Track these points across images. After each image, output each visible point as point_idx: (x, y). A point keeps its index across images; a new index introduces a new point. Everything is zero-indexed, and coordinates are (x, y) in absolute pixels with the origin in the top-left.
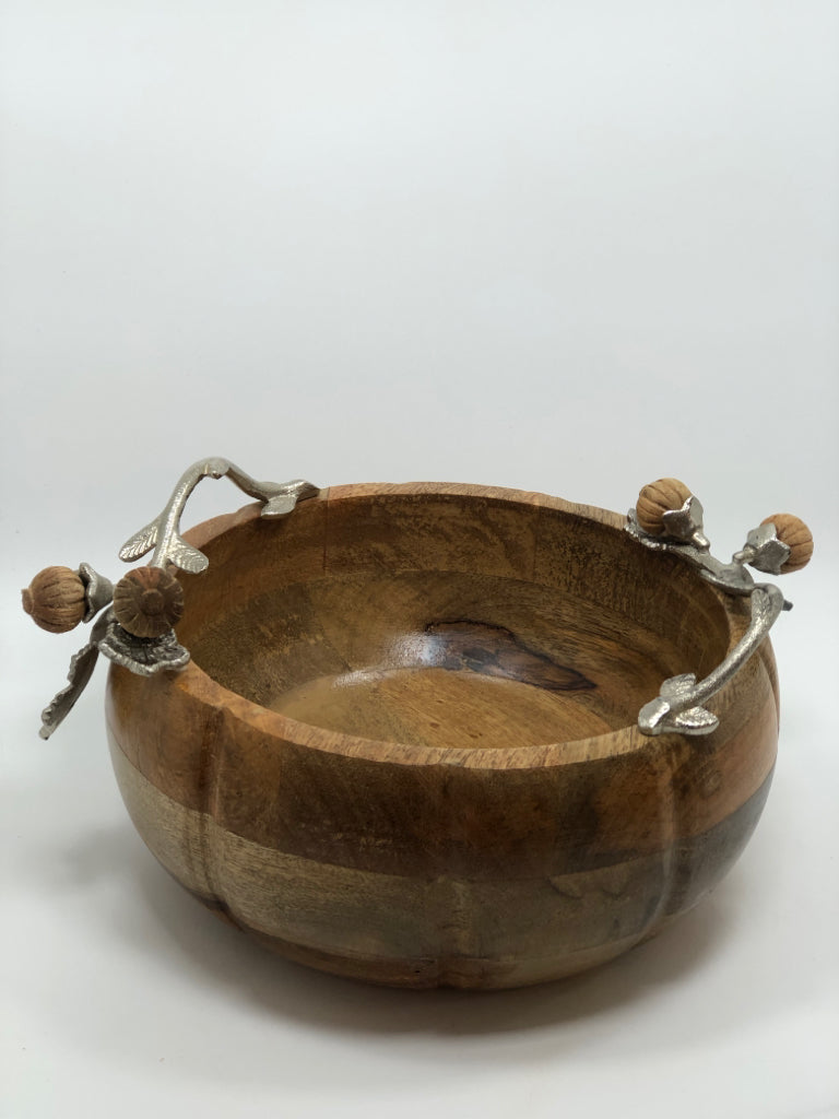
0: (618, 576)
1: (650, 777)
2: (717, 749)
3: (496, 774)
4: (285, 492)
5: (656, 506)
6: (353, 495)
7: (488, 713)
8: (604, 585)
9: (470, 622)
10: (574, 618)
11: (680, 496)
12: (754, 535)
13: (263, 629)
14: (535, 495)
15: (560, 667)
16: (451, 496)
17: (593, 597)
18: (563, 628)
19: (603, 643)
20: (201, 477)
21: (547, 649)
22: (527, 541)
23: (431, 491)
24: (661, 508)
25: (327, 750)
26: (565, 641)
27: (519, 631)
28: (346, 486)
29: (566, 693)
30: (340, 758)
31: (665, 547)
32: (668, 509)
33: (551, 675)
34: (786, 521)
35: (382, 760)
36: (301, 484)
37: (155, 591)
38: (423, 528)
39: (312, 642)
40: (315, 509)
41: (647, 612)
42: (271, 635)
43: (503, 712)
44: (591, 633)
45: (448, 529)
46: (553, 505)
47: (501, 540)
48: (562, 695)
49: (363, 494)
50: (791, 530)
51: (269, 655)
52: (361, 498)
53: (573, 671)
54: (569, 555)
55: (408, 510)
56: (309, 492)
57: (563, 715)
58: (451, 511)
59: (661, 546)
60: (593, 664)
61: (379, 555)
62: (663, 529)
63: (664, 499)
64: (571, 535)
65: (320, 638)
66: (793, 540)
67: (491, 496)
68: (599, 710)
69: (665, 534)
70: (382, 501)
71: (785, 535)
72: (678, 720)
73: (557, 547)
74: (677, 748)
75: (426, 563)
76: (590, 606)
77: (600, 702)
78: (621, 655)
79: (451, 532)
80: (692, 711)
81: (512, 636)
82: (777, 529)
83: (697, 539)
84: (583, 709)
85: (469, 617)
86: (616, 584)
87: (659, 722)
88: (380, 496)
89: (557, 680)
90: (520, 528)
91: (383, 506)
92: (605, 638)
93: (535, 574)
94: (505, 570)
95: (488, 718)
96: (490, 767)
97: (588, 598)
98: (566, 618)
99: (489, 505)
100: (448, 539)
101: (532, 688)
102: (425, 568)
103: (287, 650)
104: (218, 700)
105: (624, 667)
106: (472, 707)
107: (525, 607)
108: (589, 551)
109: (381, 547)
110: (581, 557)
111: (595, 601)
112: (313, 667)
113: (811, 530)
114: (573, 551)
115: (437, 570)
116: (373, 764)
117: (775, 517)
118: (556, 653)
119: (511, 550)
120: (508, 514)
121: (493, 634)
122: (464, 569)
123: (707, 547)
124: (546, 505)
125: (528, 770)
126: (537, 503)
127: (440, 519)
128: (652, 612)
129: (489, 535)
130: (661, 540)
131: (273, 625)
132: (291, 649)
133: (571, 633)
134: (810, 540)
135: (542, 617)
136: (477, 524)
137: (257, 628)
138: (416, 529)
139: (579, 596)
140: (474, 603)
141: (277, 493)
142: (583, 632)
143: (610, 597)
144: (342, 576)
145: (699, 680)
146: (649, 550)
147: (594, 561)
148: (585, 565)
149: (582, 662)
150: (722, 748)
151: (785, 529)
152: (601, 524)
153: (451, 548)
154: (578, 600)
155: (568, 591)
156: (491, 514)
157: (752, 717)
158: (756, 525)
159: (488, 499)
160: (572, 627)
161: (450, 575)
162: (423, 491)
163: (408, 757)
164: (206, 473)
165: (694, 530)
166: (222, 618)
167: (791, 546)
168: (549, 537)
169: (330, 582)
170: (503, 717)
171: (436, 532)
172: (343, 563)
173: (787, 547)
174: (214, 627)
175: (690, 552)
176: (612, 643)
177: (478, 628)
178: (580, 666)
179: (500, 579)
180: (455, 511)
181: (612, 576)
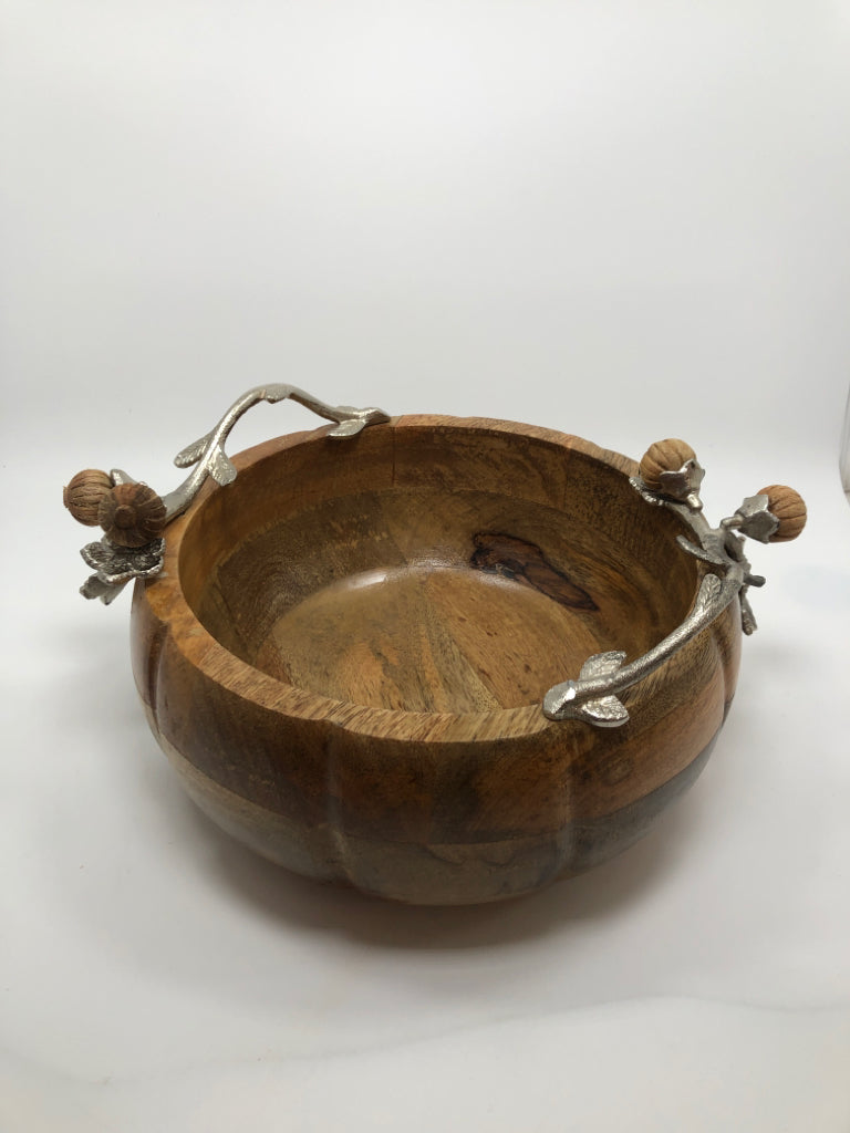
0: (628, 518)
1: (543, 765)
2: (630, 739)
3: (373, 741)
4: (356, 417)
5: (656, 465)
6: (419, 424)
7: (507, 616)
8: (617, 524)
9: (509, 537)
10: (591, 546)
11: (681, 457)
12: (749, 502)
13: (334, 525)
14: (572, 438)
15: (575, 586)
16: (500, 432)
17: (608, 532)
18: (581, 553)
19: (611, 572)
20: (256, 401)
21: (566, 568)
22: (560, 477)
23: (485, 426)
24: (659, 468)
25: (226, 686)
26: (582, 565)
27: (547, 550)
28: (417, 416)
29: (573, 609)
30: (236, 697)
31: (661, 503)
32: (667, 469)
33: (565, 591)
34: (781, 493)
35: (270, 707)
36: (371, 411)
37: (127, 507)
38: (478, 456)
39: (378, 538)
40: (383, 433)
41: (648, 554)
42: (341, 531)
43: (521, 617)
44: (603, 563)
45: (498, 459)
46: (582, 449)
47: (540, 473)
48: (570, 611)
49: (426, 424)
50: (784, 503)
51: (338, 547)
52: (424, 427)
53: (583, 592)
54: (592, 493)
55: (465, 441)
56: (378, 419)
57: (567, 629)
58: (500, 445)
59: (658, 502)
60: (600, 589)
61: (439, 474)
62: (661, 487)
63: (664, 459)
64: (594, 477)
65: (385, 535)
66: (784, 512)
67: (533, 435)
68: (595, 631)
69: (662, 491)
70: (442, 431)
71: (776, 507)
72: (584, 708)
73: (585, 484)
74: (580, 736)
75: (479, 484)
76: (606, 539)
77: (599, 624)
78: (624, 587)
79: (500, 462)
80: (604, 701)
81: (541, 553)
82: (770, 501)
83: (691, 500)
84: (584, 627)
85: (510, 532)
86: (626, 525)
87: (561, 709)
88: (440, 427)
89: (571, 597)
90: (555, 465)
91: (444, 435)
92: (613, 568)
93: (565, 505)
94: (541, 498)
95: (507, 620)
96: (369, 733)
97: (604, 532)
98: (585, 546)
99: (531, 444)
100: (497, 467)
101: (548, 599)
102: (478, 488)
103: (354, 544)
104: (169, 614)
105: (623, 597)
106: (496, 608)
107: (554, 531)
108: (608, 492)
109: (443, 469)
110: (602, 496)
111: (609, 535)
112: (375, 558)
113: (806, 504)
114: (595, 489)
115: (487, 491)
116: (262, 710)
117: (773, 487)
118: (573, 573)
119: (547, 482)
120: (546, 452)
121: (526, 549)
122: (508, 493)
123: (700, 509)
124: (577, 449)
125: (407, 742)
126: (569, 446)
127: (491, 450)
128: (651, 556)
129: (530, 468)
130: (659, 497)
131: (345, 522)
132: (358, 544)
133: (587, 559)
134: (804, 514)
135: (565, 541)
136: (520, 457)
137: (329, 524)
138: (472, 456)
139: (597, 529)
140: (515, 521)
141: (348, 417)
142: (596, 560)
143: (622, 534)
144: (409, 488)
145: (626, 663)
146: (647, 503)
147: (611, 501)
148: (605, 504)
149: (592, 585)
150: (635, 738)
151: (776, 503)
152: (619, 472)
153: (500, 475)
154: (597, 532)
155: (589, 523)
156: (532, 451)
157: (683, 704)
158: (753, 493)
159: (530, 438)
160: (588, 554)
161: (496, 497)
162: (478, 426)
163: (297, 707)
164: (262, 397)
165: (689, 492)
166: (293, 514)
167: (781, 518)
168: (577, 476)
169: (398, 492)
170: (520, 621)
171: (487, 460)
172: (409, 478)
173: (776, 519)
174: (284, 522)
175: (683, 510)
176: (618, 575)
177: (514, 542)
178: (589, 588)
179: (538, 505)
180: (504, 445)
181: (624, 517)
